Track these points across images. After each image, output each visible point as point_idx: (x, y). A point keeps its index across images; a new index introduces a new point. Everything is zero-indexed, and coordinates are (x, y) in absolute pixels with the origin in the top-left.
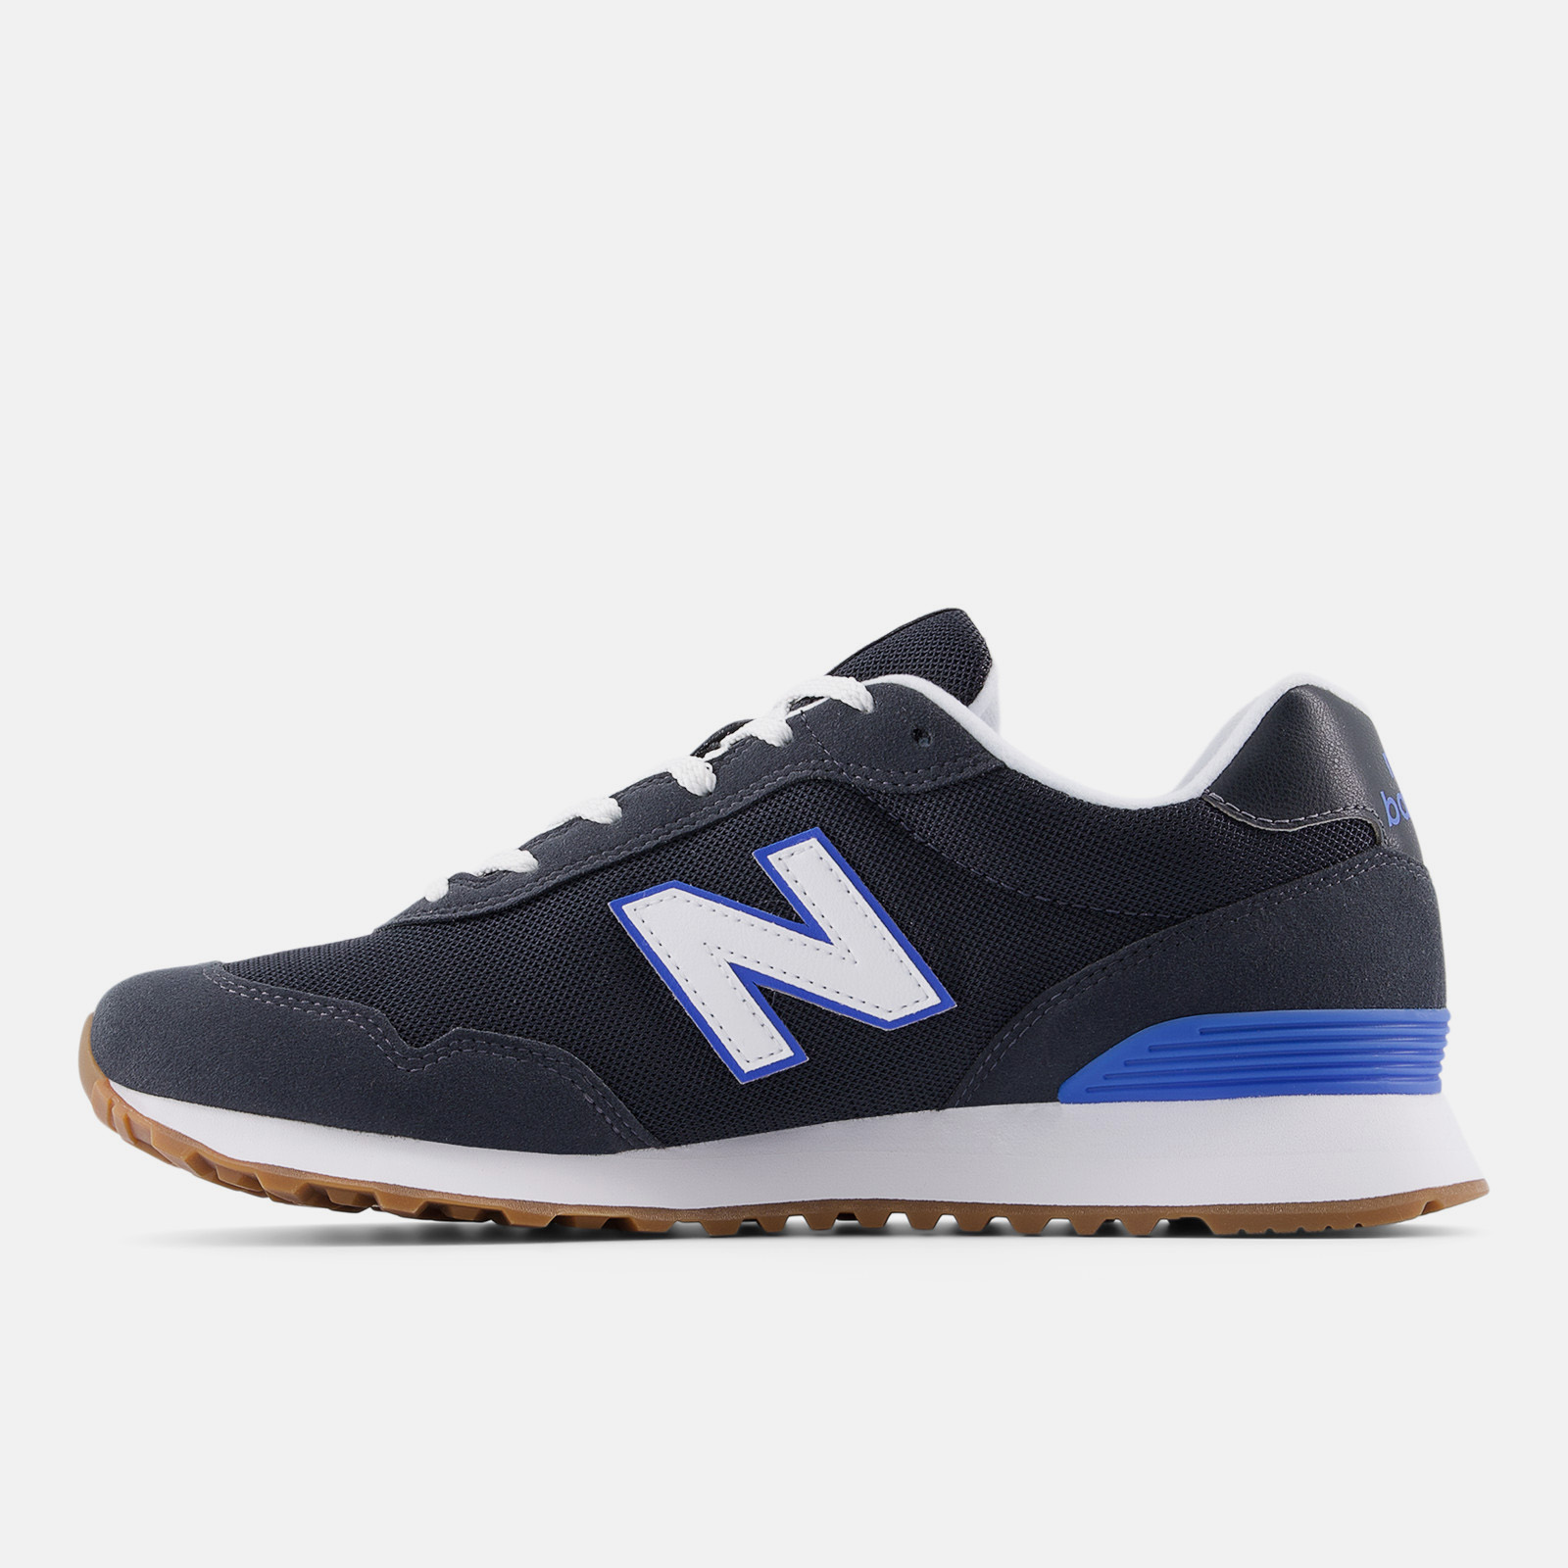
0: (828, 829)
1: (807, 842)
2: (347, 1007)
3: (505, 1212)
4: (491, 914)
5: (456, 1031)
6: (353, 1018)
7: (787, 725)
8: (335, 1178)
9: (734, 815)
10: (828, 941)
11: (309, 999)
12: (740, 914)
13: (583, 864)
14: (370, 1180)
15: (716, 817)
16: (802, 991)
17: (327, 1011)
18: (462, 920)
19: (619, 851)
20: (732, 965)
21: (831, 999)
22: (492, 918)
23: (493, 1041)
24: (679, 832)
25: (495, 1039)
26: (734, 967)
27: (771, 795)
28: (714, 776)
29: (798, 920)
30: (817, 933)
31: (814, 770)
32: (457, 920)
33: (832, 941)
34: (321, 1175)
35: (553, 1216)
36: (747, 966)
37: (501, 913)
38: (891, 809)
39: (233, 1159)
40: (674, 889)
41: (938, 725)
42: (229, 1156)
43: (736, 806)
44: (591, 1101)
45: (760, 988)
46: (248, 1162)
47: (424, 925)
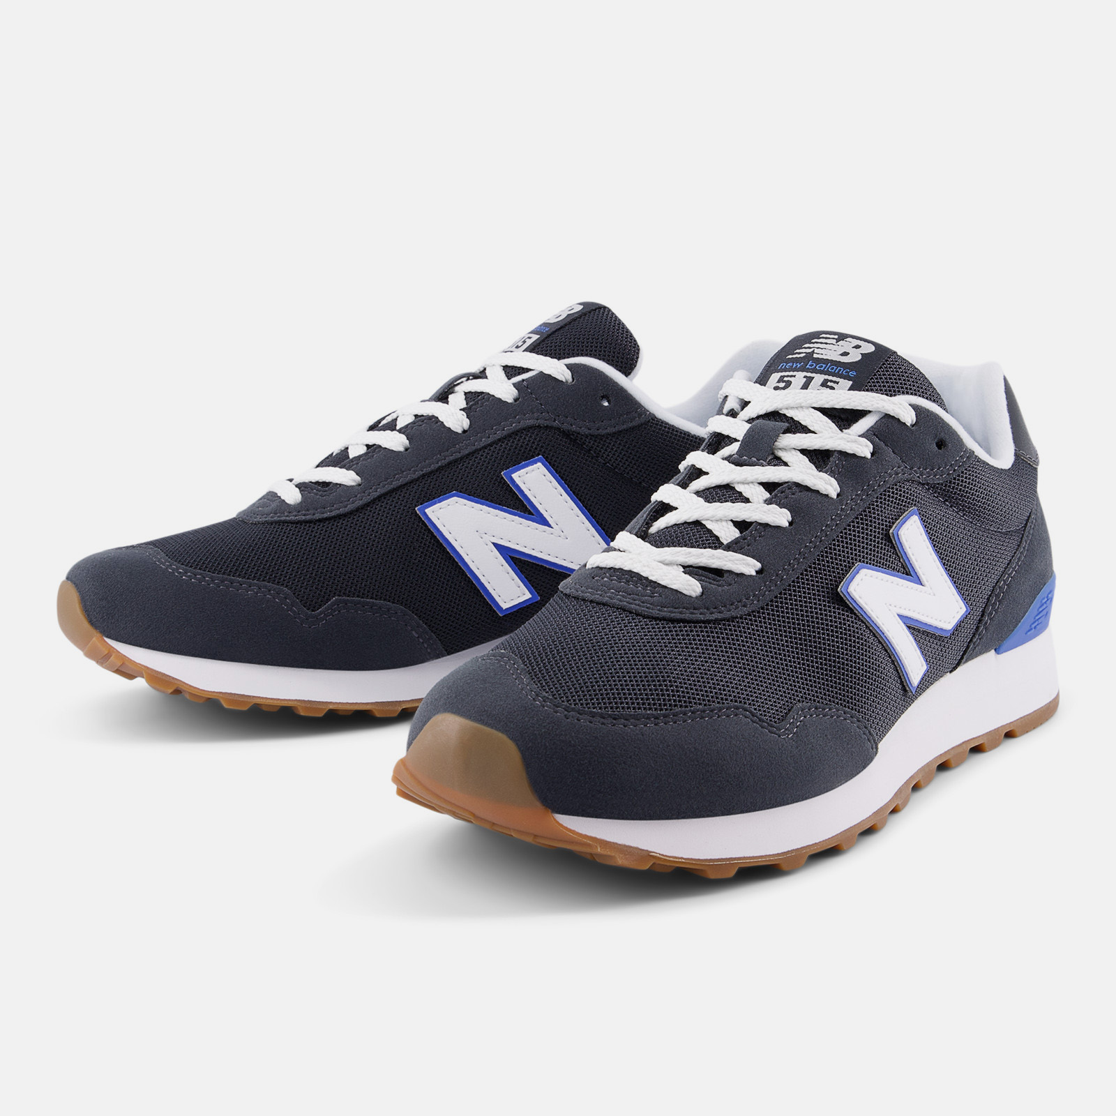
0: (547, 457)
1: (535, 465)
2: (265, 587)
3: (374, 710)
4: (339, 517)
5: (336, 600)
6: (270, 594)
7: (514, 389)
8: (272, 699)
9: (485, 447)
10: (549, 526)
11: (239, 582)
12: (497, 512)
13: (393, 481)
14: (294, 699)
15: (474, 448)
16: (536, 558)
17: (252, 590)
18: (320, 520)
19: (415, 471)
20: (494, 544)
21: (553, 561)
22: (340, 519)
23: (358, 604)
24: (451, 458)
25: (359, 603)
26: (496, 545)
27: (510, 436)
28: (468, 420)
29: (530, 513)
30: (544, 522)
31: (537, 420)
32: (317, 521)
33: (552, 526)
34: (263, 698)
35: (400, 709)
36: (502, 544)
37: (345, 515)
38: (585, 444)
39: (204, 690)
40: (455, 498)
41: (616, 393)
42: (201, 688)
43: (485, 441)
44: (417, 636)
45: (510, 556)
46: (214, 692)
47: (294, 523)
